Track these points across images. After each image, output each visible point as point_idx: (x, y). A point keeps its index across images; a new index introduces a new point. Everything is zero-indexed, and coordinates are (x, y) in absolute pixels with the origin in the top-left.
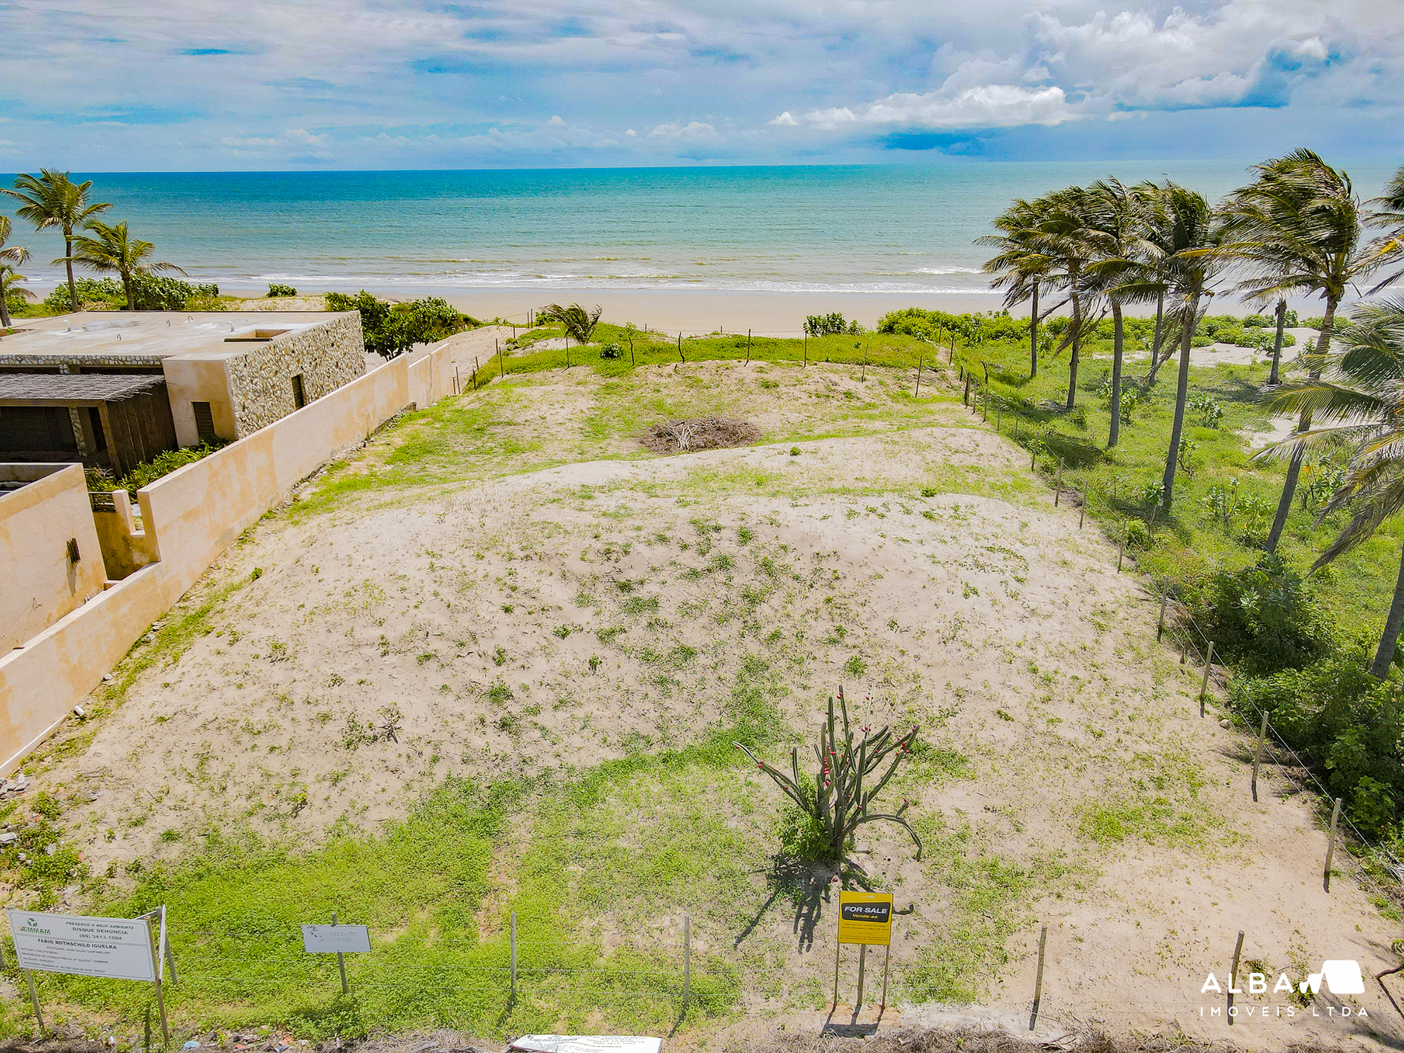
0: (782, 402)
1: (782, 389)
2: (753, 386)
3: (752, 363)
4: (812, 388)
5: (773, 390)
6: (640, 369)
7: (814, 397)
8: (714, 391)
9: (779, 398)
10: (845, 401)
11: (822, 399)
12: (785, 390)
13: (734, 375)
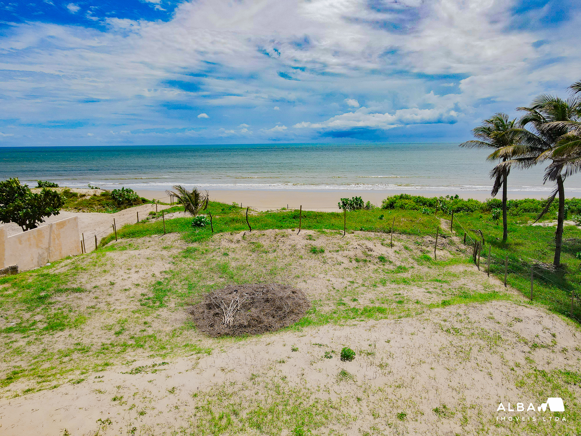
0: (327, 266)
1: (327, 254)
2: (303, 251)
3: (303, 232)
4: (352, 253)
5: (319, 256)
6: (216, 236)
7: (354, 262)
8: (271, 256)
9: (325, 262)
10: (380, 265)
11: (361, 264)
12: (329, 255)
13: (288, 242)
